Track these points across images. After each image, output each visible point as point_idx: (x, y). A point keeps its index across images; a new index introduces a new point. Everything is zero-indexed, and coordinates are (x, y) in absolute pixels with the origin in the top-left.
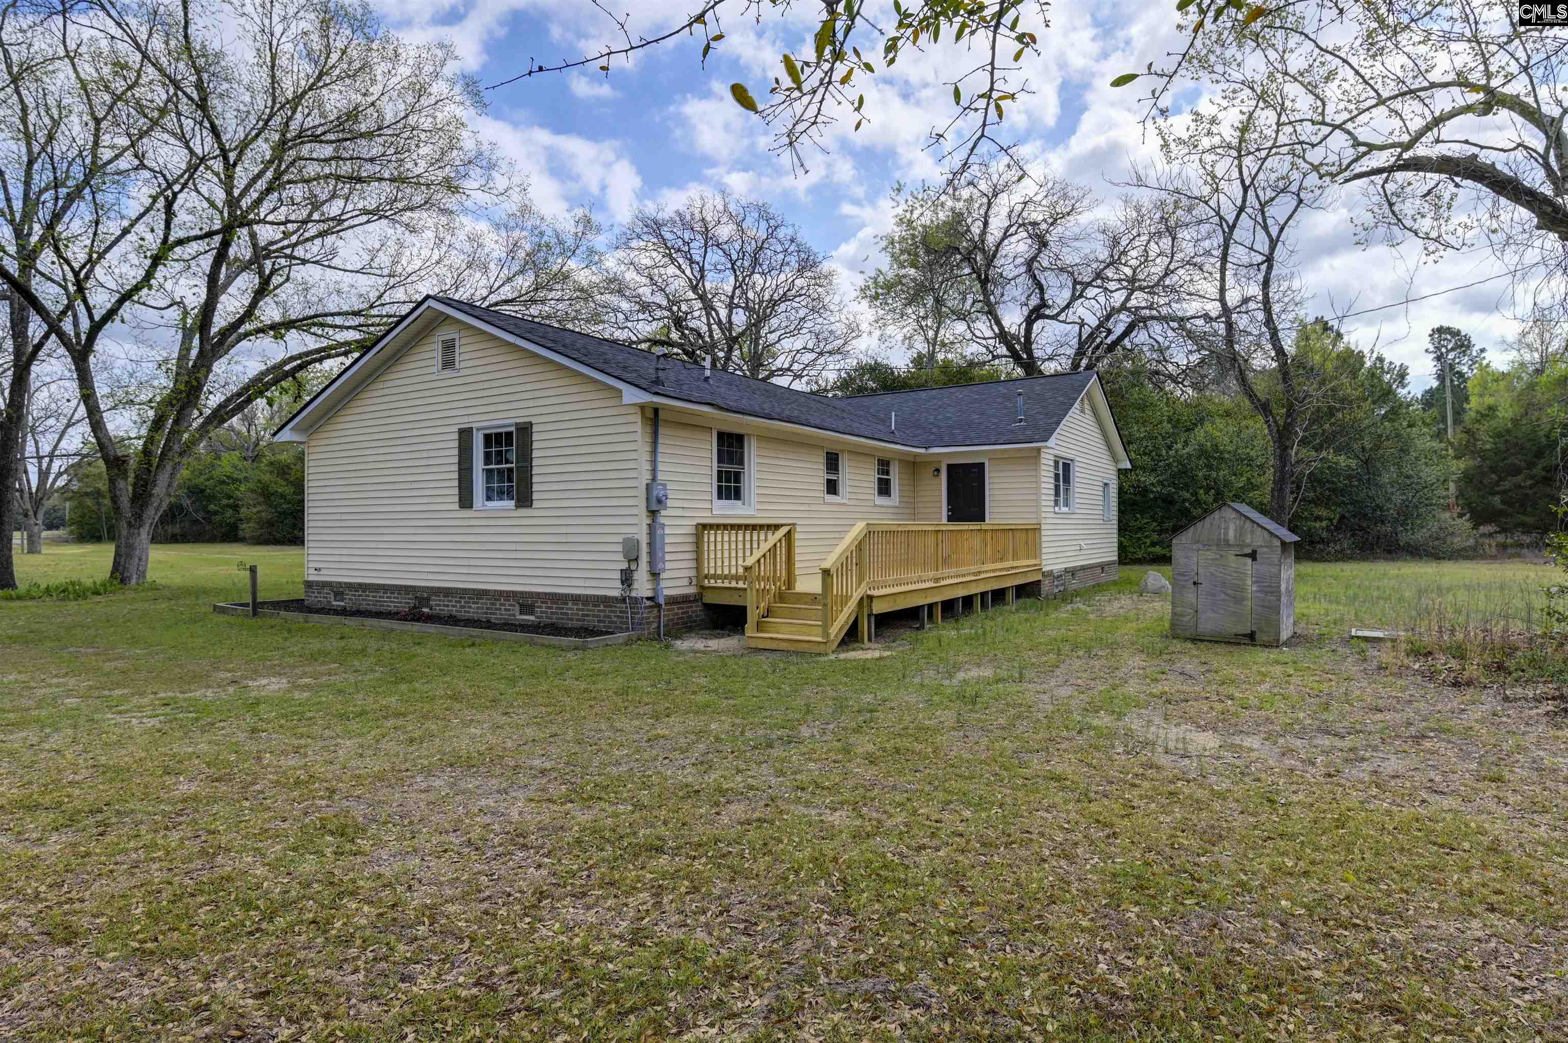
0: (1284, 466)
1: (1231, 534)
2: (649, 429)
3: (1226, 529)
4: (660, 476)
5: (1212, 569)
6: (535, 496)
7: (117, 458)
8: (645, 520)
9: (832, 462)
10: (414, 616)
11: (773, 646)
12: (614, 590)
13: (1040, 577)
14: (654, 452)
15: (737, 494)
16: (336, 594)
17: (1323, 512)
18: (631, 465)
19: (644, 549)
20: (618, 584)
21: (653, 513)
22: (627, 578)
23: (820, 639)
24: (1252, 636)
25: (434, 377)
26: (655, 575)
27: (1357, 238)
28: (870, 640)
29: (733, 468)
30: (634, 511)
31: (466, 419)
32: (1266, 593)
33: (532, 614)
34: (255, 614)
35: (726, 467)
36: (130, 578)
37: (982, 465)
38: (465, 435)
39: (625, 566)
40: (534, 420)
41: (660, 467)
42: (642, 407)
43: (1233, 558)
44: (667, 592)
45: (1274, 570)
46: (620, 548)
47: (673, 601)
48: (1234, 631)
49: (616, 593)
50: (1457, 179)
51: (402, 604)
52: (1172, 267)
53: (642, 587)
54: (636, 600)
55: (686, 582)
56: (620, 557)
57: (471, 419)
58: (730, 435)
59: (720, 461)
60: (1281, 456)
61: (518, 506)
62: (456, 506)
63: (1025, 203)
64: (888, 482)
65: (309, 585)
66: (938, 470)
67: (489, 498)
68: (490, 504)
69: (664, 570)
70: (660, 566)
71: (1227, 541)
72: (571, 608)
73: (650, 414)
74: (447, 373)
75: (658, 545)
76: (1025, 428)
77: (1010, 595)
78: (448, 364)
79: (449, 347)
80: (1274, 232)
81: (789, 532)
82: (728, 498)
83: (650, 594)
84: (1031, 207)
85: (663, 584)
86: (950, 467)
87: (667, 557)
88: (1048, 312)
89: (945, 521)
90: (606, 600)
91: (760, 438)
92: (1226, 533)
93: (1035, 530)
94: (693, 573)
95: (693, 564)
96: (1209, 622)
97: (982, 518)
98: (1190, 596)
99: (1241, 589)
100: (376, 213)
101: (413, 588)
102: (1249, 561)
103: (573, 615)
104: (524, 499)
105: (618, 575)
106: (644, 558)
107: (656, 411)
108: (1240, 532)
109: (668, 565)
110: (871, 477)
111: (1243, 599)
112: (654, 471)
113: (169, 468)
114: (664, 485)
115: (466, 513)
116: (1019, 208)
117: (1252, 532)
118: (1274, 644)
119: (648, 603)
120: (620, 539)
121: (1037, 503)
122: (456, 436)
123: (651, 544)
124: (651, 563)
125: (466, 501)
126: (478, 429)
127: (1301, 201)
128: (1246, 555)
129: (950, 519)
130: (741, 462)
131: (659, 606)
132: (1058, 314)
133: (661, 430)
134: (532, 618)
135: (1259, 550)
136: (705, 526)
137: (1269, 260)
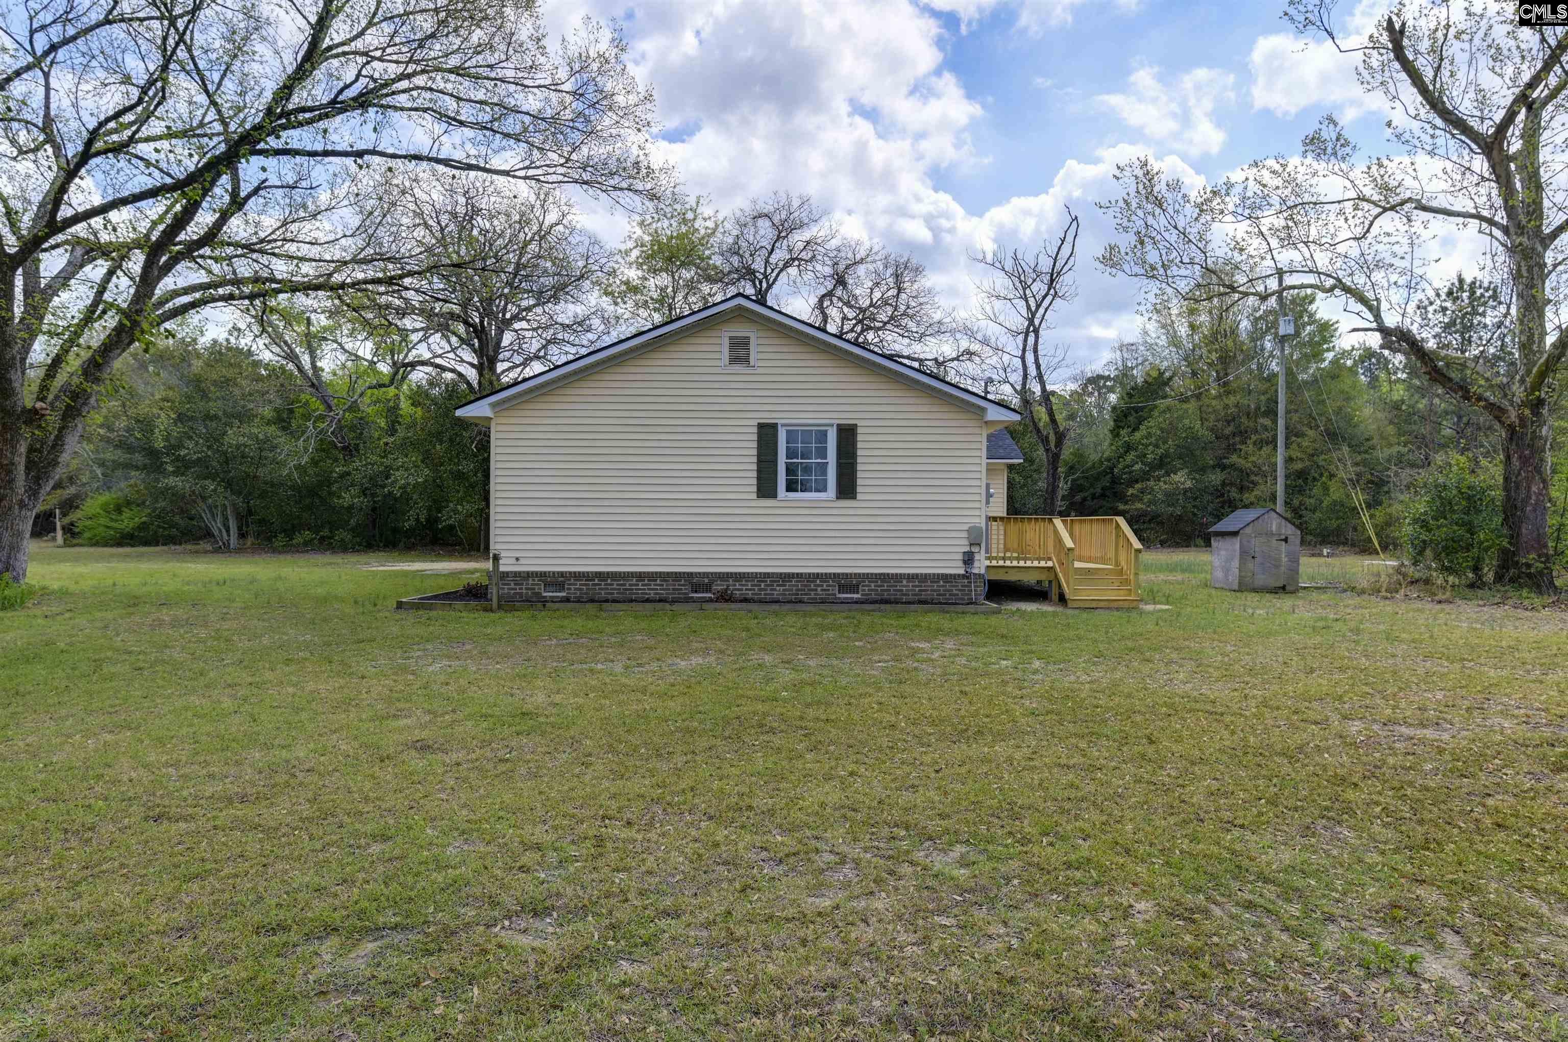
1: (1274, 528)
3: (1272, 525)
5: (1263, 549)
6: (859, 489)
11: (1093, 605)
18: (974, 468)
20: (961, 564)
22: (968, 559)
23: (1133, 598)
24: (1283, 588)
25: (718, 370)
30: (976, 505)
31: (767, 415)
32: (1292, 562)
33: (856, 590)
38: (767, 430)
39: (967, 549)
40: (857, 420)
43: (1275, 542)
45: (1297, 548)
46: (966, 535)
48: (1274, 585)
49: (962, 572)
53: (980, 566)
54: (974, 577)
56: (965, 542)
57: (773, 415)
61: (838, 498)
62: (754, 496)
67: (794, 490)
68: (792, 495)
71: (1271, 532)
72: (906, 586)
74: (737, 368)
78: (740, 359)
79: (740, 344)
90: (949, 577)
92: (1271, 528)
96: (1261, 580)
98: (1250, 565)
99: (1280, 560)
101: (690, 575)
102: (1283, 543)
104: (846, 492)
105: (960, 557)
106: (984, 544)
108: (1279, 527)
111: (1280, 566)
115: (767, 503)
117: (1285, 526)
118: (1296, 592)
120: (966, 527)
122: (755, 430)
125: (766, 489)
126: (783, 425)
128: (1282, 540)
134: (856, 596)
135: (1289, 537)
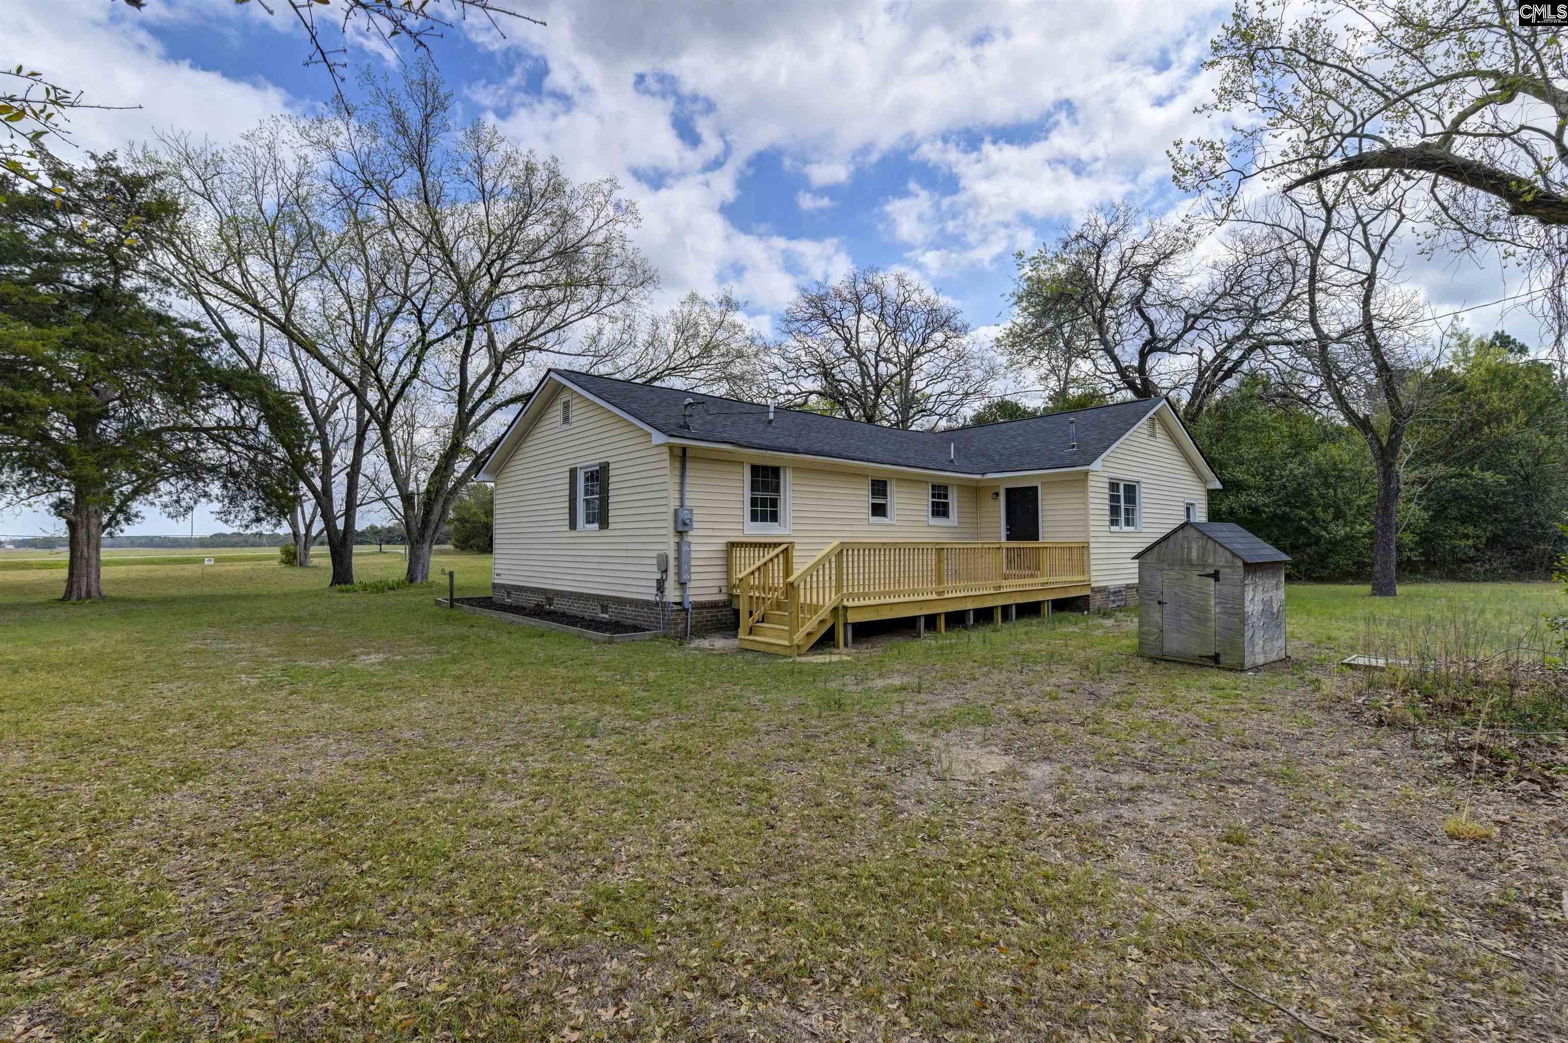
0: (1389, 483)
1: (1194, 554)
2: (677, 465)
3: (1189, 548)
4: (687, 503)
5: (1177, 590)
6: (609, 523)
7: (407, 496)
8: (673, 540)
9: (879, 488)
10: (538, 612)
11: (756, 647)
12: (650, 594)
13: (1088, 592)
14: (682, 484)
15: (774, 517)
16: (509, 593)
17: (1470, 530)
18: (664, 494)
19: (672, 563)
20: (654, 591)
21: (681, 534)
22: (661, 586)
23: (786, 643)
24: (1216, 658)
25: (557, 430)
26: (682, 585)
27: (1420, 248)
28: (846, 645)
29: (769, 495)
30: (664, 532)
31: (572, 462)
32: (1229, 614)
33: (606, 613)
34: (452, 606)
35: (760, 495)
36: (416, 579)
37: (1035, 489)
38: (573, 472)
39: (659, 577)
40: (610, 460)
41: (687, 495)
42: (671, 448)
43: (1196, 578)
44: (691, 599)
45: (1237, 591)
46: (655, 561)
47: (700, 606)
48: (1197, 653)
49: (651, 598)
50: (1407, 171)
51: (532, 601)
52: (1294, 293)
53: (672, 594)
54: (665, 605)
55: (716, 590)
56: (655, 569)
57: (578, 460)
58: (765, 468)
59: (754, 488)
60: (1385, 473)
61: (601, 528)
62: (567, 528)
63: (1135, 248)
64: (946, 505)
65: (495, 586)
66: (997, 494)
67: (588, 522)
68: (587, 527)
69: (690, 580)
70: (686, 577)
71: (1190, 561)
72: (629, 610)
73: (679, 452)
74: (566, 427)
75: (683, 559)
76: (1074, 453)
77: (1046, 609)
78: (566, 420)
79: (566, 406)
80: (1375, 248)
81: (787, 549)
82: (764, 519)
83: (678, 600)
84: (1141, 250)
85: (690, 592)
86: (1010, 492)
87: (693, 570)
88: (1160, 345)
89: (1004, 539)
90: (647, 603)
91: (796, 469)
92: (1189, 552)
93: (1084, 548)
94: (723, 583)
95: (724, 576)
96: (1174, 643)
97: (1036, 538)
98: (1156, 616)
99: (1204, 610)
100: (587, 312)
101: (545, 590)
102: (1212, 581)
103: (629, 615)
104: (604, 523)
105: (653, 584)
106: (672, 570)
107: (684, 449)
108: (1203, 551)
109: (693, 577)
110: (925, 500)
111: (1207, 620)
112: (682, 499)
113: (441, 501)
114: (691, 511)
115: (573, 533)
116: (1128, 254)
117: (1215, 552)
118: (1239, 668)
119: (676, 607)
120: (653, 554)
121: (1085, 523)
122: (568, 475)
123: (678, 559)
124: (679, 574)
125: (573, 525)
126: (581, 468)
127: (1403, 217)
128: (1208, 576)
129: (1009, 538)
130: (777, 489)
131: (687, 610)
132: (1170, 346)
133: (688, 465)
134: (606, 616)
135: (1222, 571)
136: (733, 545)
137: (1371, 278)
